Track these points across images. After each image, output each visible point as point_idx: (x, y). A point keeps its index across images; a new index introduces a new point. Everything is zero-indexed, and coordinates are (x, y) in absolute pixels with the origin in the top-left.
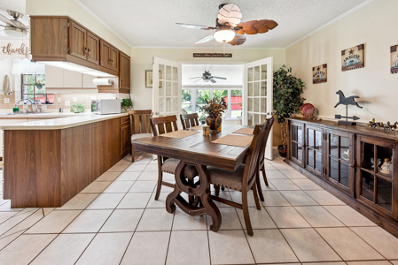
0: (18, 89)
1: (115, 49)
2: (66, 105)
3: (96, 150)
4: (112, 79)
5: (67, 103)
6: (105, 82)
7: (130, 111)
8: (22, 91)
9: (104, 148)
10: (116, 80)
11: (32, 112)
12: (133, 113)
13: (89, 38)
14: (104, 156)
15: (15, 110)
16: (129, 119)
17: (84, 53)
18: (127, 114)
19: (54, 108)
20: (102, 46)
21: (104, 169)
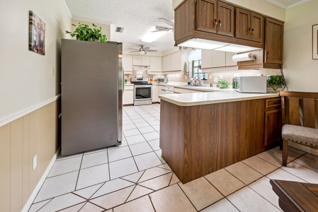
0: (191, 71)
1: (257, 16)
2: (215, 81)
3: (227, 134)
4: (254, 53)
5: (216, 80)
6: (245, 57)
7: (282, 92)
8: (193, 71)
9: (239, 133)
10: (259, 53)
11: (196, 86)
12: (286, 94)
13: (220, 9)
14: (238, 142)
15: (189, 83)
16: (280, 102)
17: (214, 25)
18: (276, 95)
19: (208, 83)
20: (238, 14)
21: (238, 158)
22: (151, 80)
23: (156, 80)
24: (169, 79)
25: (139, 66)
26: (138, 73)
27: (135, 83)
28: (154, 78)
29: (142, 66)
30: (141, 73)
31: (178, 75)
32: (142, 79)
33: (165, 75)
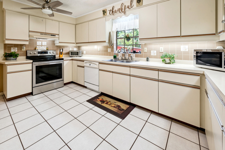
0: (115, 42)
5: (153, 53)
8: (117, 43)
19: (141, 57)
22: (61, 53)
23: (68, 53)
24: (85, 52)
25: (42, 33)
26: (39, 43)
27: (34, 59)
28: (65, 50)
29: (46, 34)
30: (45, 43)
31: (97, 47)
32: (46, 52)
33: (79, 47)
